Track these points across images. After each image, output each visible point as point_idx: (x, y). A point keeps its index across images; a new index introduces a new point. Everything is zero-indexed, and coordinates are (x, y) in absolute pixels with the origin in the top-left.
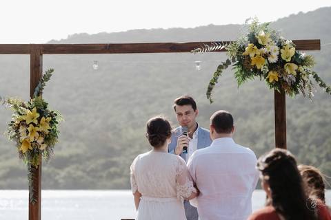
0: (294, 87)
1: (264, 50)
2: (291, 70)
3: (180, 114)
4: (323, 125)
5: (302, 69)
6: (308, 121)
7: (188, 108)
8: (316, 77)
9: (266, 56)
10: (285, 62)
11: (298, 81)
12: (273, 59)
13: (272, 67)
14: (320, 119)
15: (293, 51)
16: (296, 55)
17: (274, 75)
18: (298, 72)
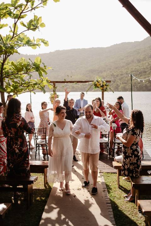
0: (106, 90)
1: (100, 83)
2: (105, 87)
3: (82, 95)
4: (122, 75)
5: (107, 87)
6: (118, 74)
7: (83, 94)
8: (110, 88)
9: (100, 84)
10: (104, 86)
11: (106, 89)
12: (101, 85)
13: (101, 86)
14: (121, 73)
15: (105, 83)
16: (106, 84)
17: (101, 88)
18: (106, 88)
